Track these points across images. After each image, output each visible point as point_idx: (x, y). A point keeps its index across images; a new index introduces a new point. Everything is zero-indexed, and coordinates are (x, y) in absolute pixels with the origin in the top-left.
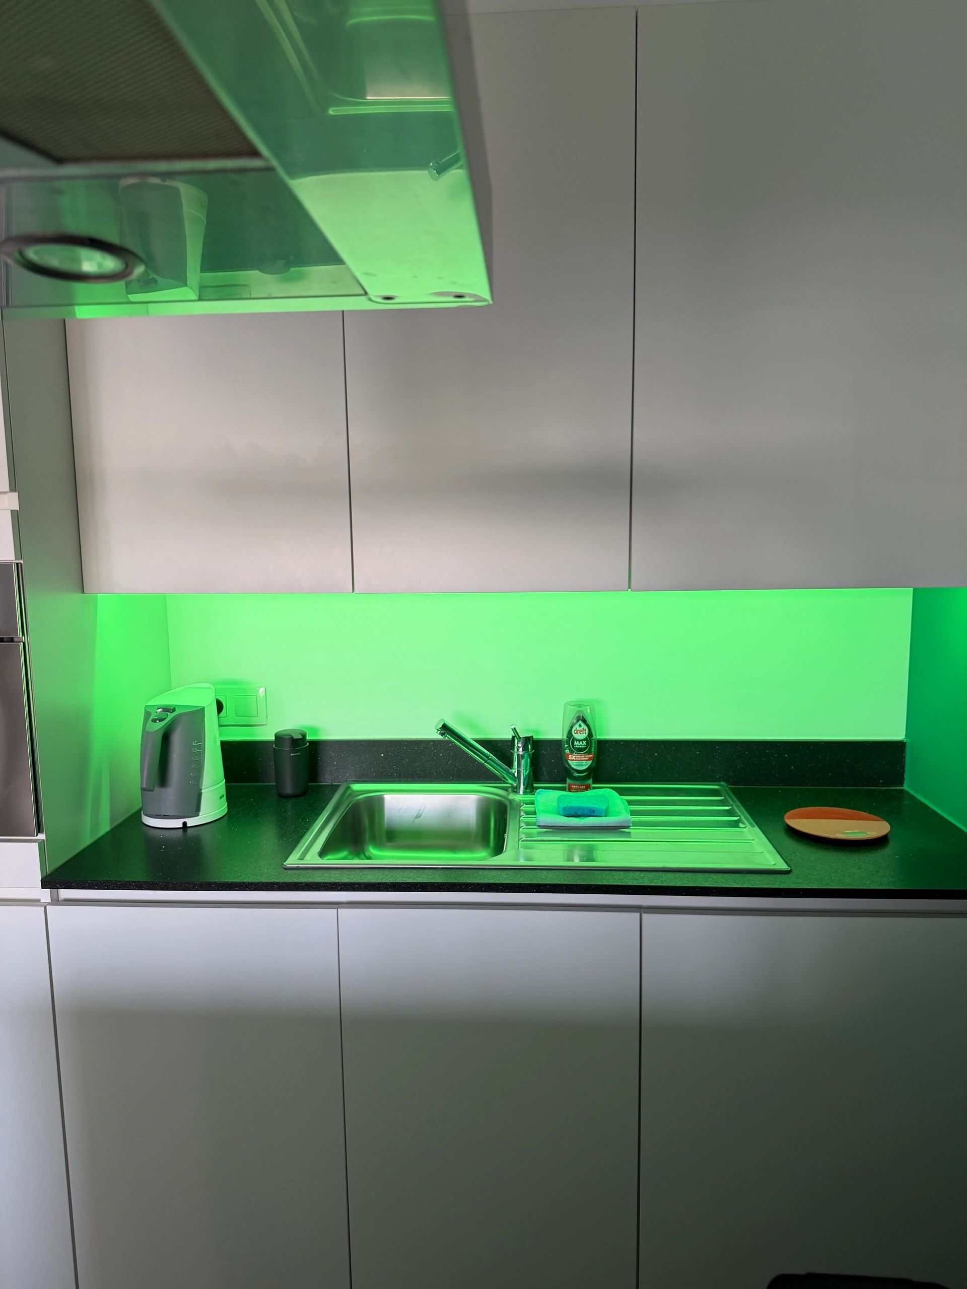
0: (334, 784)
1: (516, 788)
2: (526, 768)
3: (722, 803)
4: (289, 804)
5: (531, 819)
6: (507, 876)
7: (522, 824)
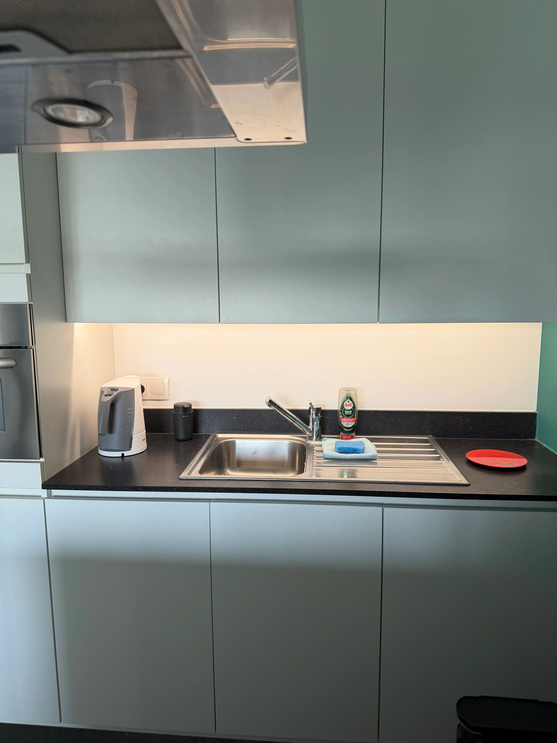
0: (207, 434)
1: (311, 437)
2: (317, 425)
3: (434, 452)
4: (182, 444)
5: (320, 455)
6: (306, 485)
7: (315, 457)
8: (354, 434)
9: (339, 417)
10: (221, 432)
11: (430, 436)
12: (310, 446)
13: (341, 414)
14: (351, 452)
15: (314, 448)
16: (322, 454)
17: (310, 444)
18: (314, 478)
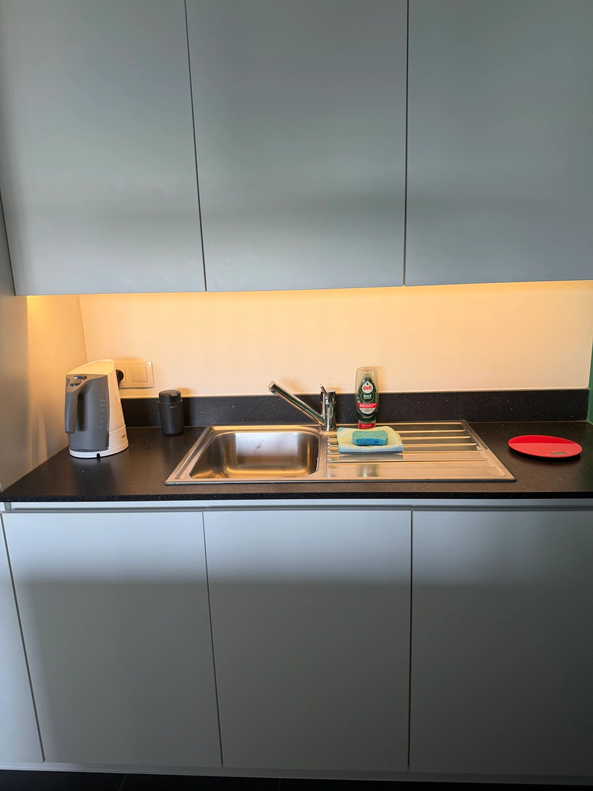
0: (202, 426)
1: (324, 427)
2: (331, 413)
3: (465, 434)
4: (171, 441)
5: (334, 448)
6: (319, 488)
7: (329, 451)
8: (374, 422)
9: (357, 403)
10: (217, 423)
11: (463, 420)
12: (323, 437)
13: (358, 399)
14: (372, 443)
15: (328, 440)
16: (338, 447)
17: (323, 435)
18: (329, 478)
